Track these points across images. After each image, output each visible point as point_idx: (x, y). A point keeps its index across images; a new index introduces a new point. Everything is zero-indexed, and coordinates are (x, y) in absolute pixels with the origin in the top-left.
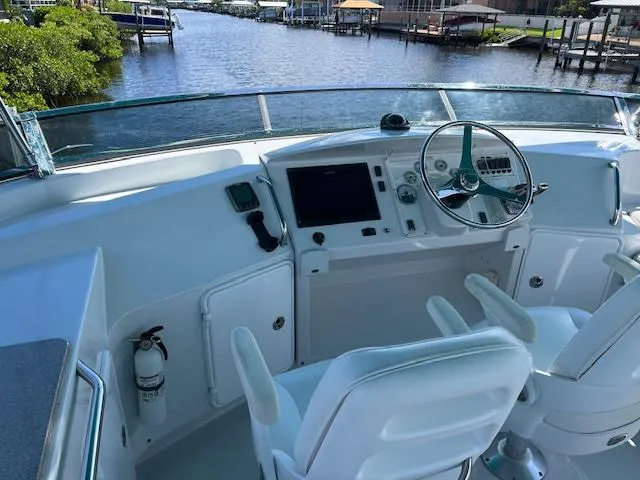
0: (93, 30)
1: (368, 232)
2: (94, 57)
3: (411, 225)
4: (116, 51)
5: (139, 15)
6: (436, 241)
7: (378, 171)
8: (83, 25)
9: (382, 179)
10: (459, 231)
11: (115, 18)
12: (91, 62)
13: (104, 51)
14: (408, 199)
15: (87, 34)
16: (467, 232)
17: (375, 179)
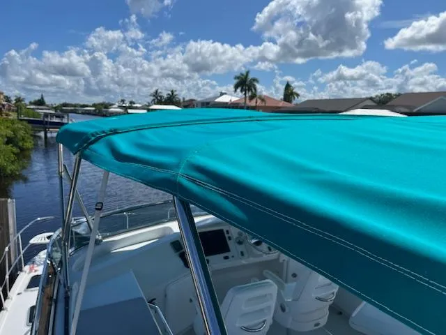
0: (13, 131)
1: (226, 258)
2: (15, 150)
3: (242, 254)
4: (29, 145)
5: (46, 120)
6: (252, 260)
7: (228, 232)
8: (8, 127)
9: (230, 235)
10: (261, 255)
11: (30, 122)
12: (14, 154)
13: (21, 144)
14: (240, 243)
15: (10, 133)
16: (265, 256)
17: (227, 236)
